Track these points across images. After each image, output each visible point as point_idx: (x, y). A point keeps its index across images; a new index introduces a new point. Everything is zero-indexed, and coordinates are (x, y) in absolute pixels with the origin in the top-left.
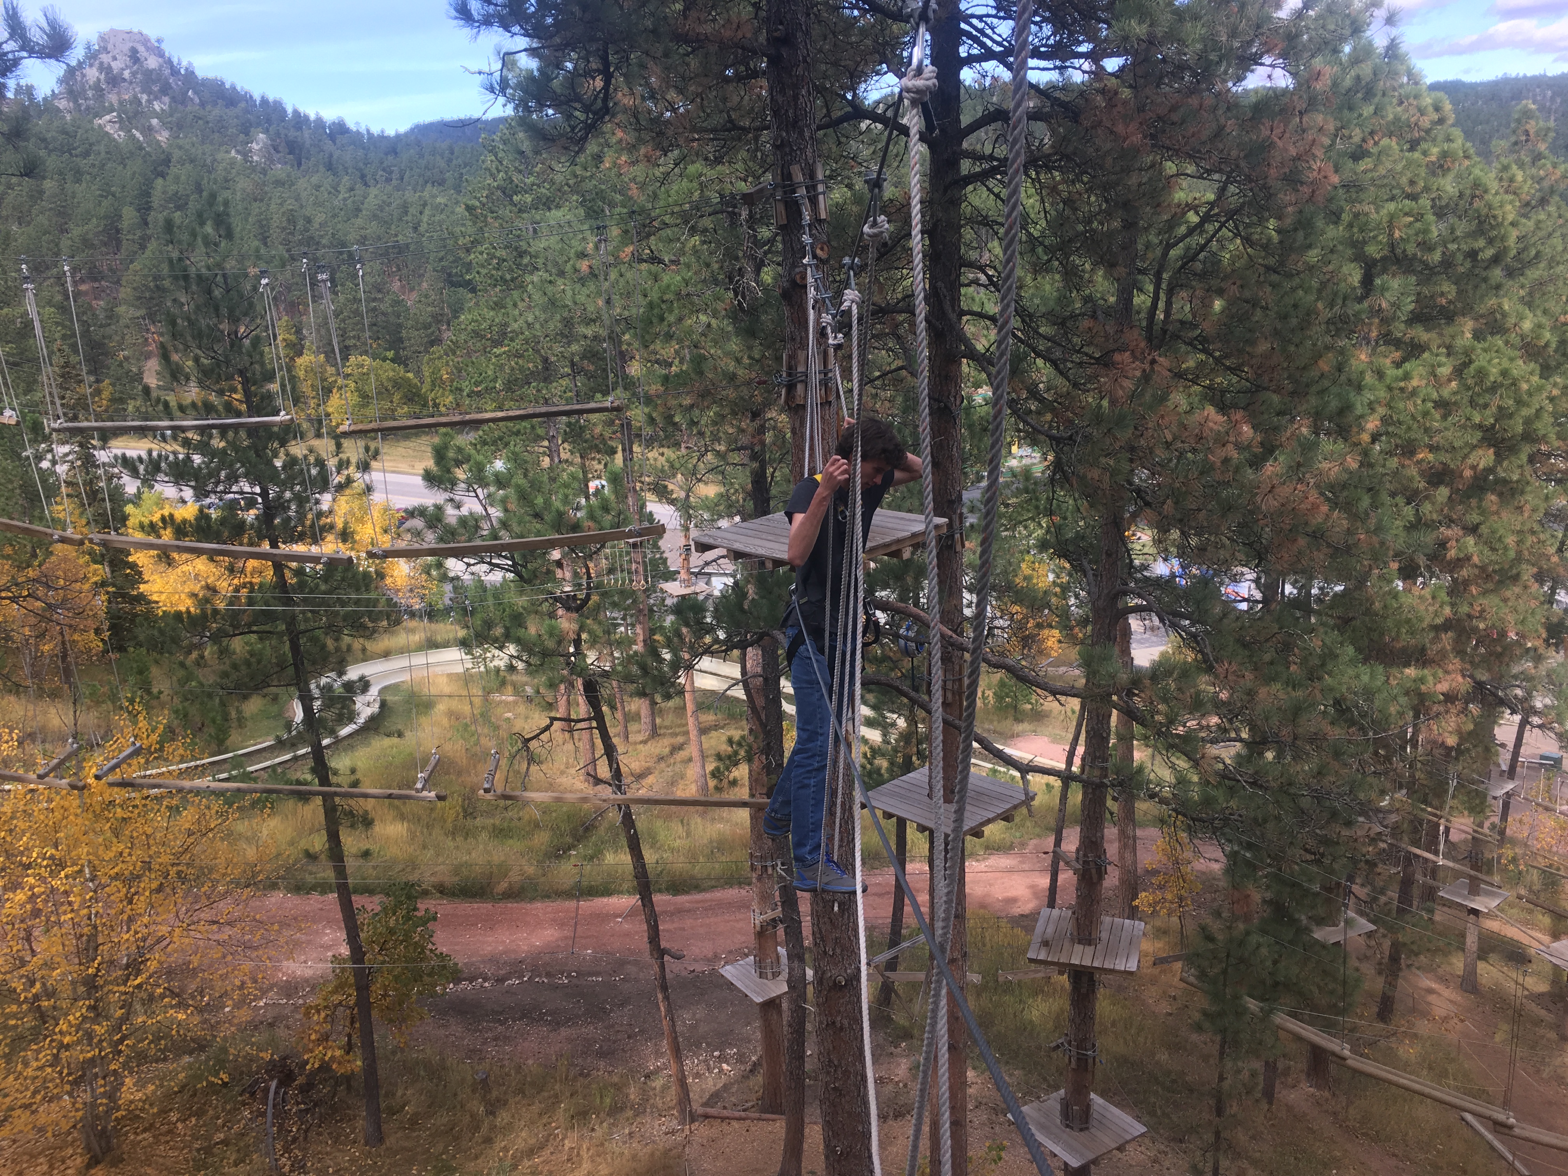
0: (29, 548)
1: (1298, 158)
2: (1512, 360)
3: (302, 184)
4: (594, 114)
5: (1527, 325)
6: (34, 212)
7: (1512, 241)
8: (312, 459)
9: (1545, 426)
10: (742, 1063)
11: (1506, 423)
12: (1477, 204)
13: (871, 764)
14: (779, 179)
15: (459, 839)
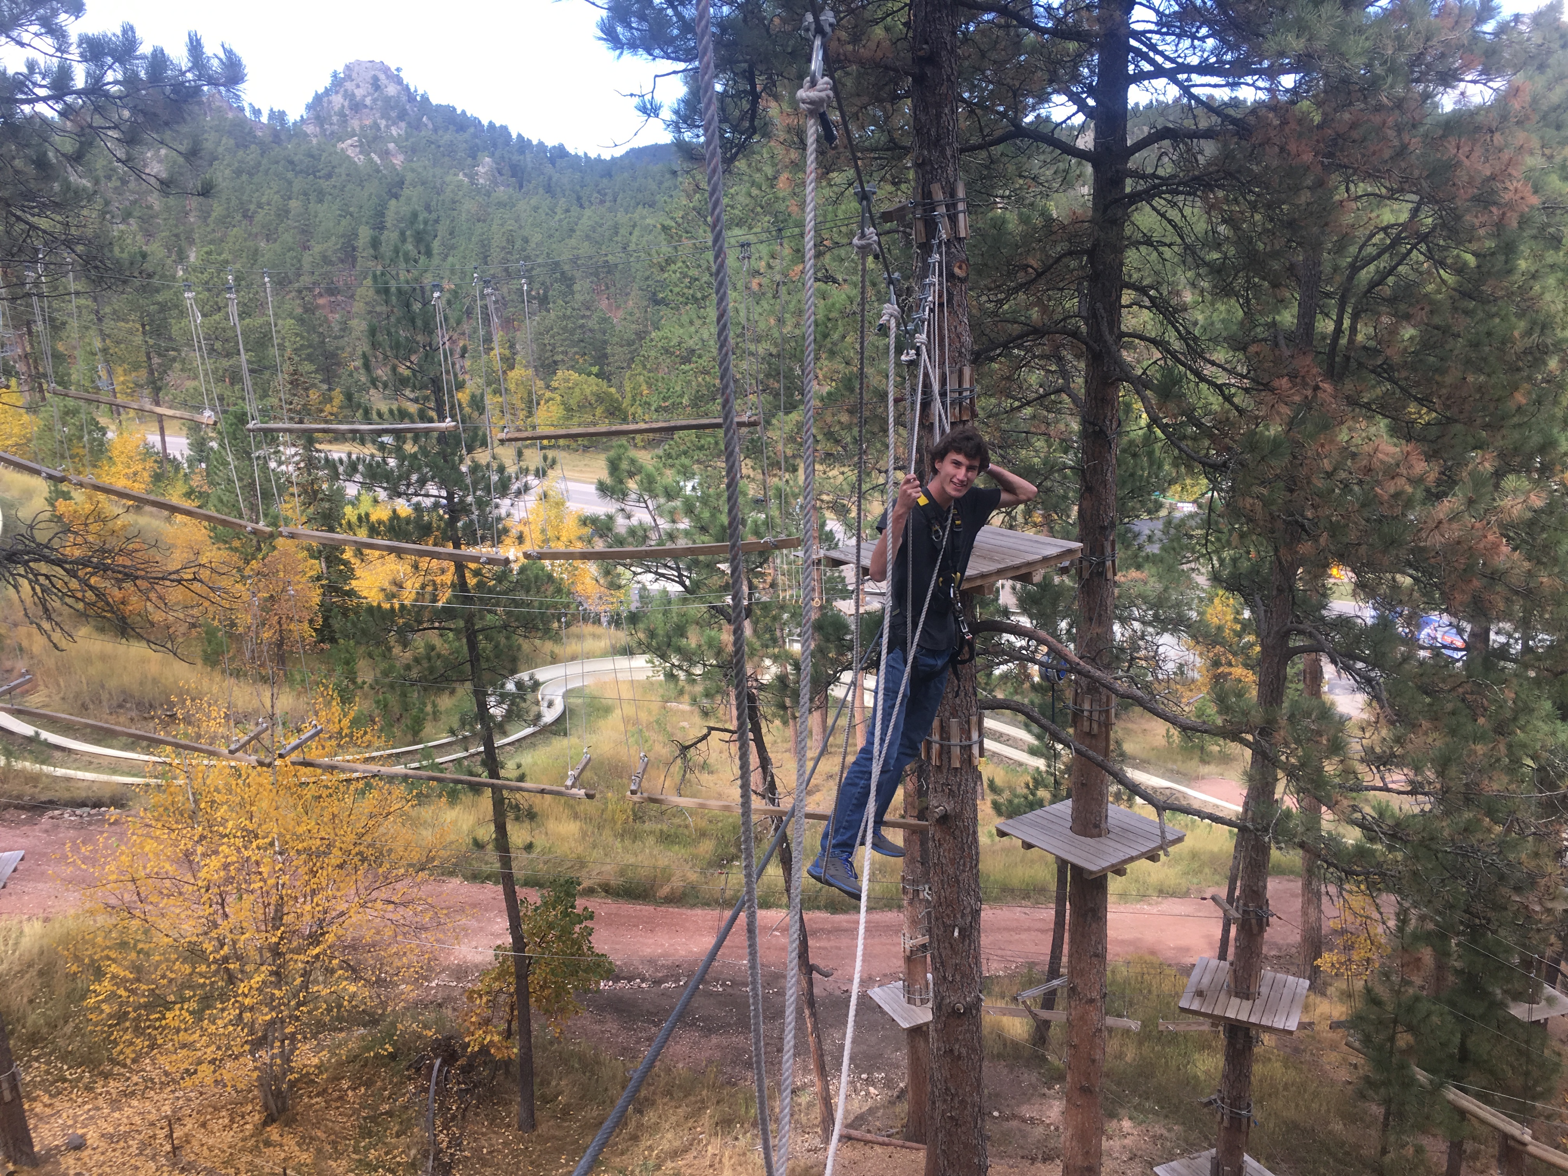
0: (254, 542)
1: (1493, 177)
3: (522, 205)
4: (741, 134)
6: (280, 229)
8: (495, 466)
10: (889, 1088)
14: (919, 198)
15: (627, 842)
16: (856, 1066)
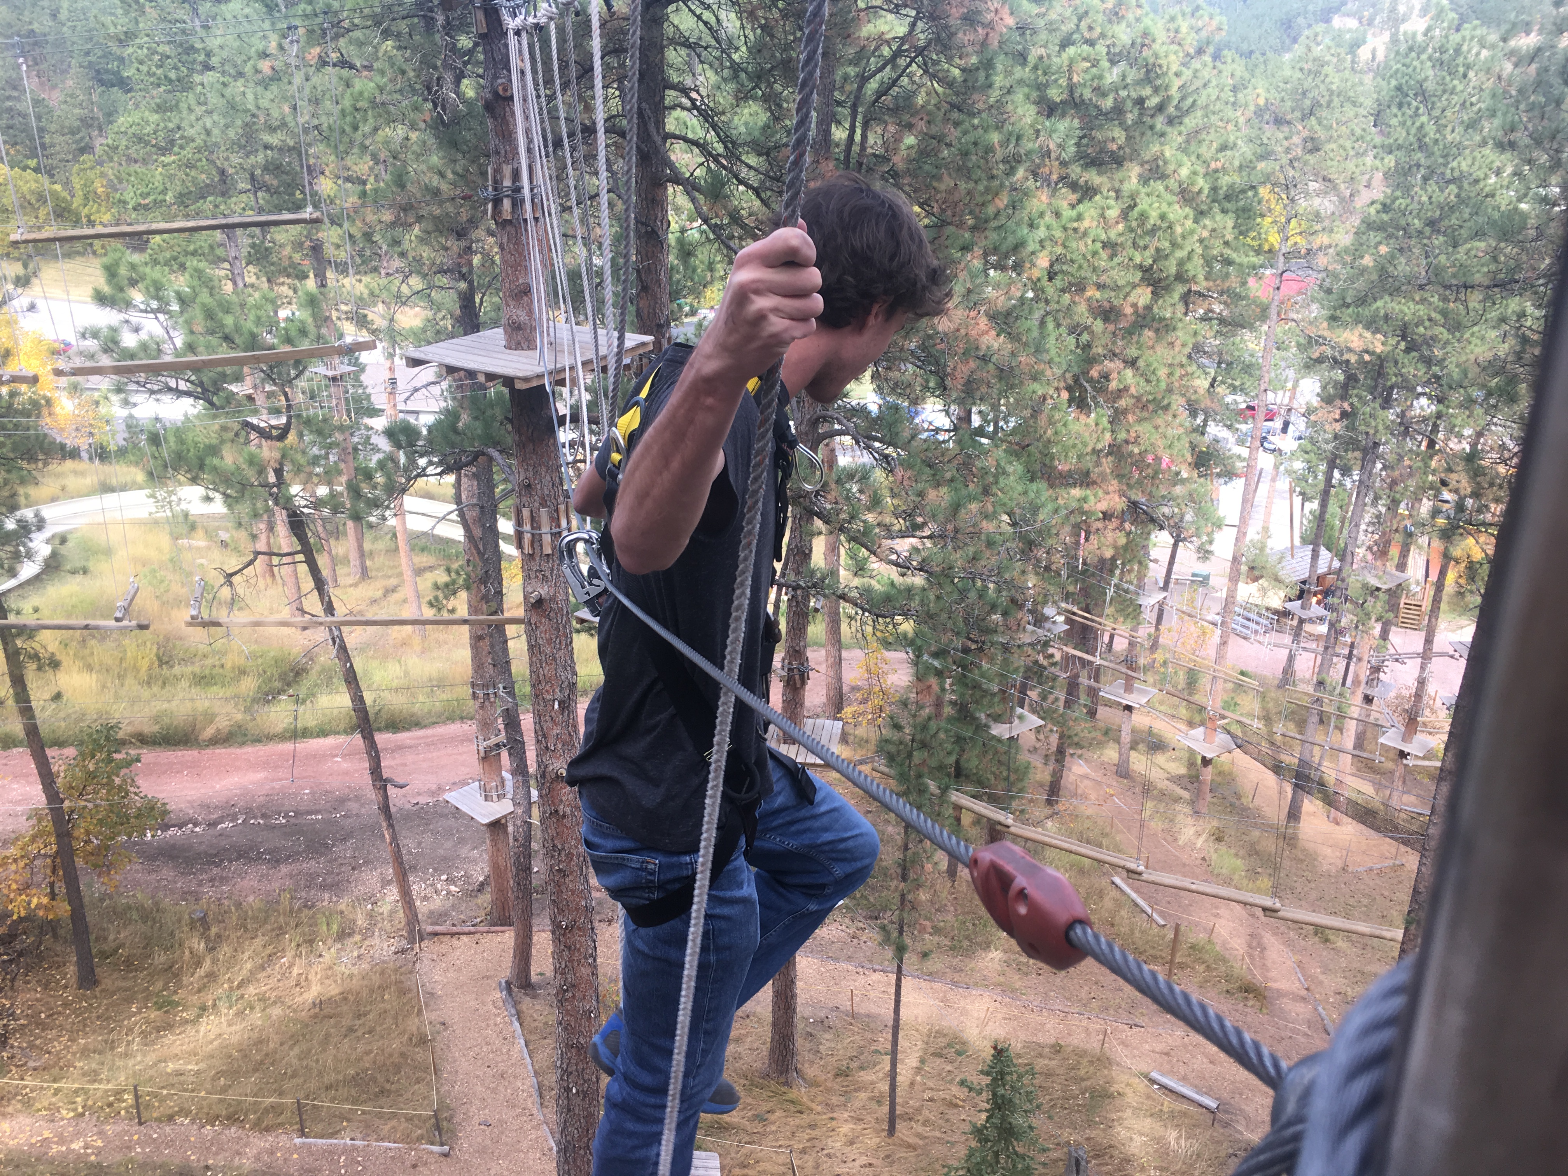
2: (1170, 204)
5: (1184, 172)
7: (1174, 91)
9: (1196, 268)
10: (469, 883)
11: (1162, 264)
12: (1146, 53)
15: (155, 689)
16: (435, 870)
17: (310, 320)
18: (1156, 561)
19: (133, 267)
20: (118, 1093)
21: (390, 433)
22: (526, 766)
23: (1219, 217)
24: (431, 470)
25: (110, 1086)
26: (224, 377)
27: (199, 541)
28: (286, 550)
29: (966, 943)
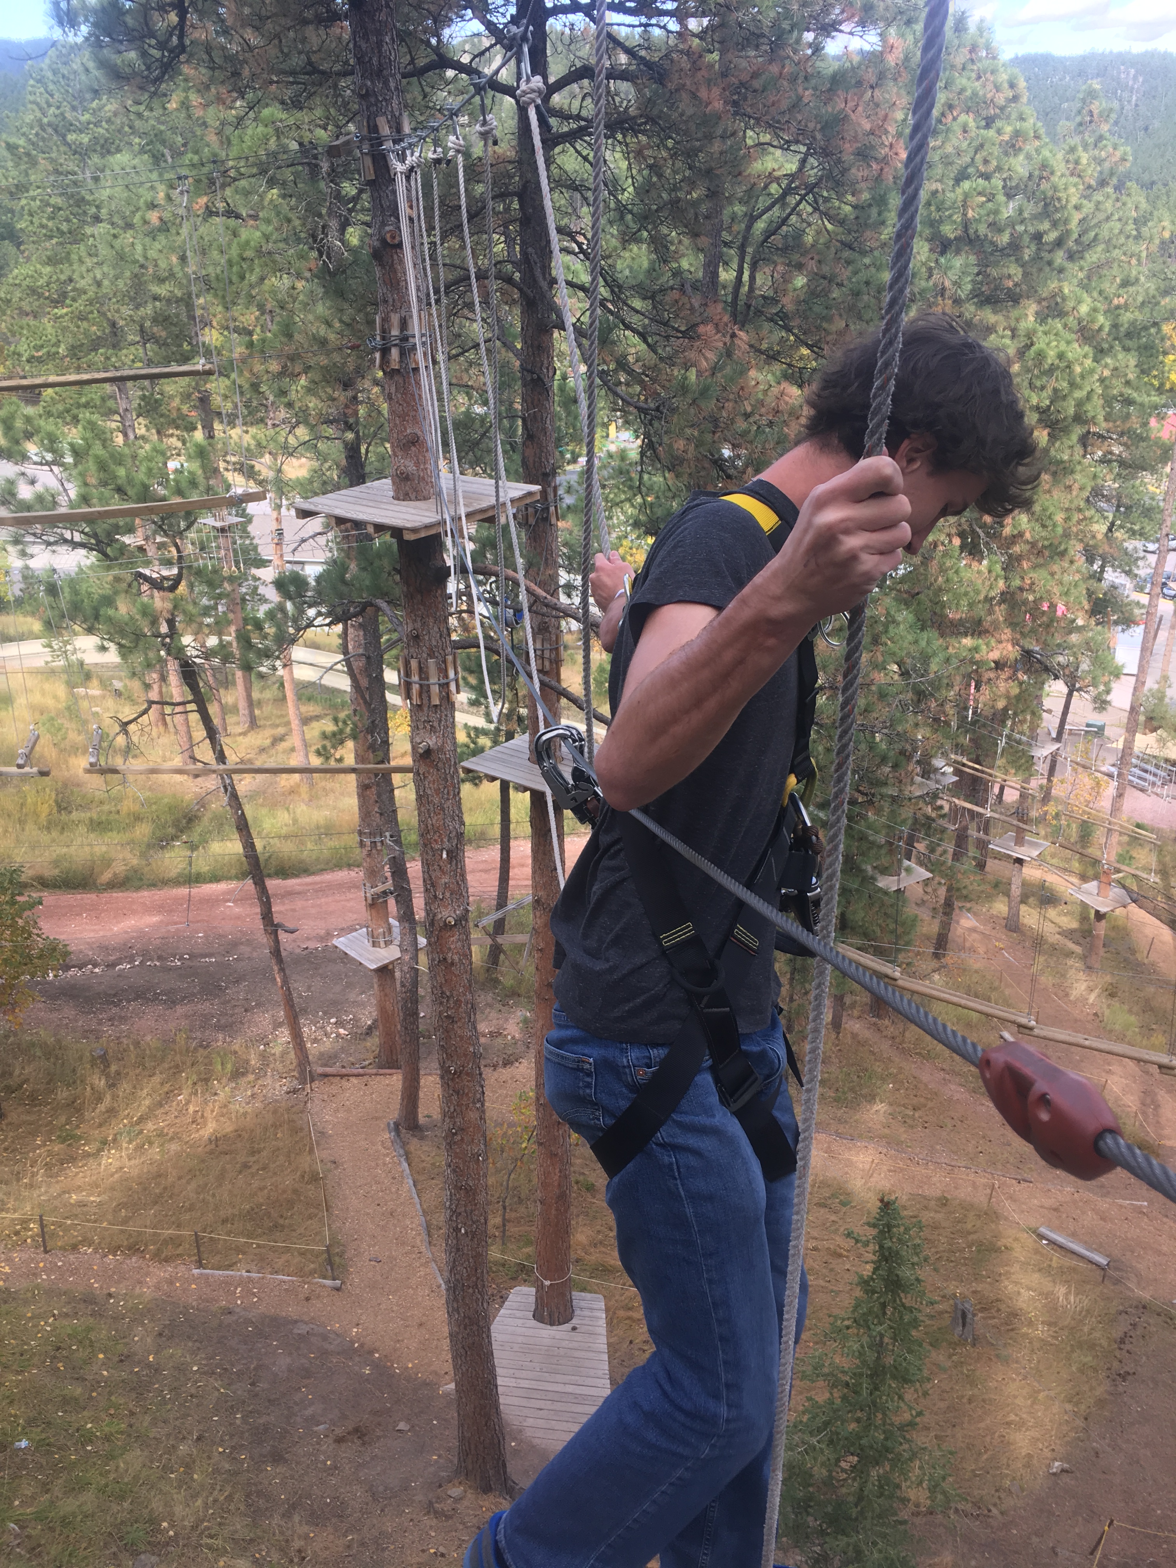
1: (872, 133)
2: (1068, 343)
4: (171, 51)
5: (1084, 309)
7: (1073, 225)
9: (1096, 409)
10: (358, 1027)
11: (1059, 405)
12: (1044, 185)
13: (475, 743)
14: (365, 132)
15: (54, 834)
16: (325, 1013)
17: (200, 472)
18: (1049, 711)
19: (28, 420)
20: (25, 1222)
21: (280, 584)
22: (413, 913)
23: (1120, 356)
24: (319, 621)
25: (16, 1216)
26: (117, 529)
27: (95, 691)
28: (177, 699)
29: (850, 1095)
